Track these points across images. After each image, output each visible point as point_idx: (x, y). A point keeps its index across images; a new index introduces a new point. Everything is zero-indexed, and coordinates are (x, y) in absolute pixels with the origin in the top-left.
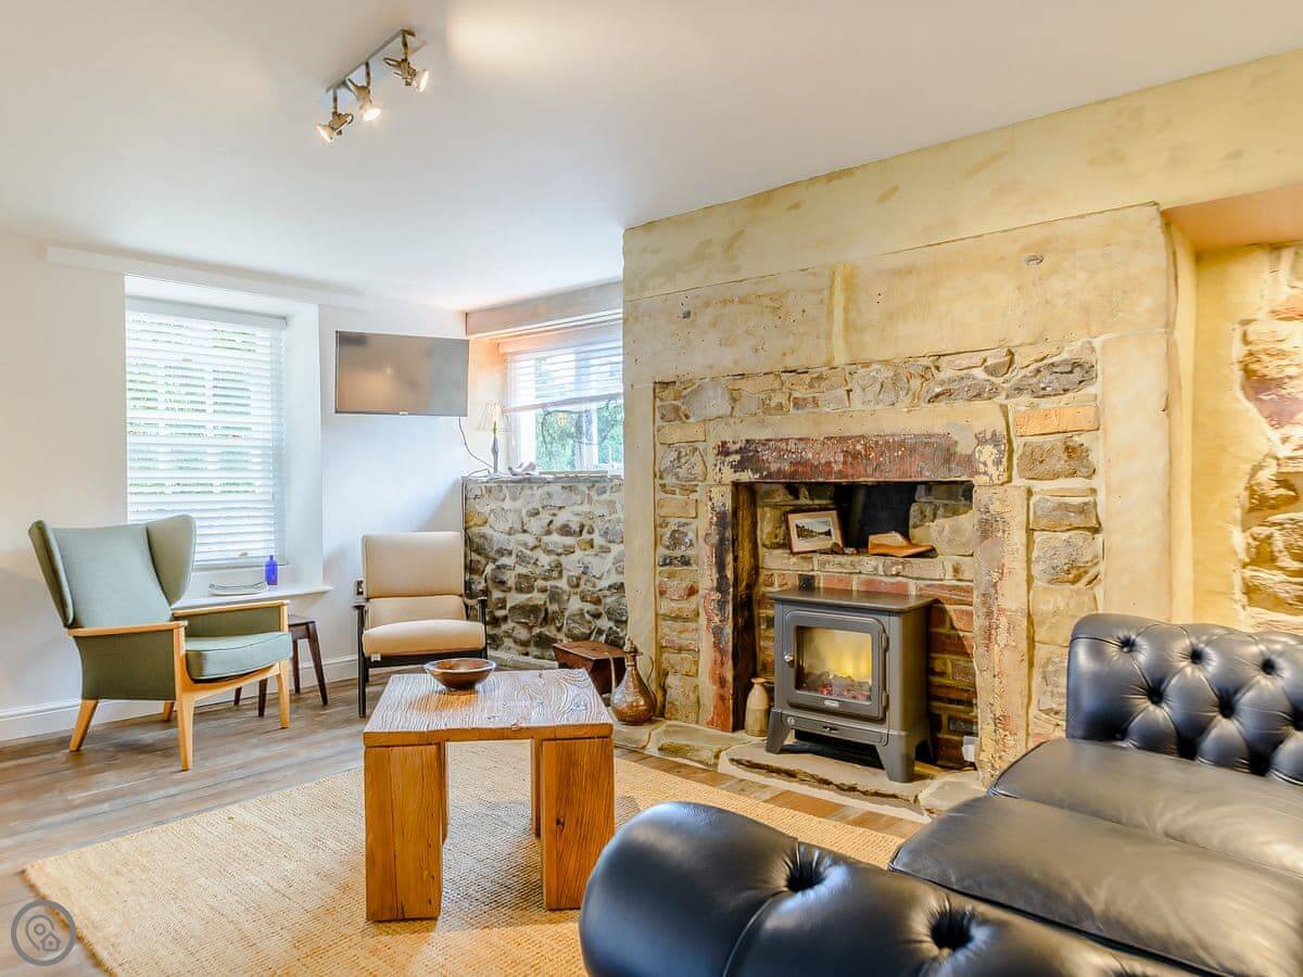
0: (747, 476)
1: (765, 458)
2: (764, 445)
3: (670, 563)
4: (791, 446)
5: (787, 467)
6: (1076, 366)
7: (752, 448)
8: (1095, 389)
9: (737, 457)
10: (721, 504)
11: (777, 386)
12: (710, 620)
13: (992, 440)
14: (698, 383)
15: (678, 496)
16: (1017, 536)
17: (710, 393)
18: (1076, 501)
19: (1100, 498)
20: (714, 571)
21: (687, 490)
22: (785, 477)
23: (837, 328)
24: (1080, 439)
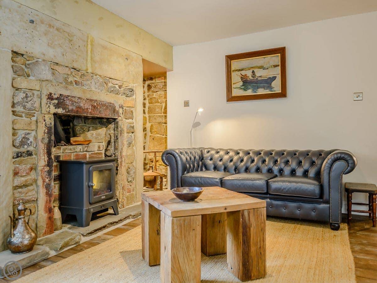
0: (60, 111)
1: (67, 103)
2: (67, 98)
3: (21, 156)
4: (76, 100)
5: (74, 108)
6: (133, 90)
7: (62, 98)
8: (134, 97)
9: (56, 101)
10: (49, 123)
11: (69, 73)
12: (44, 182)
13: (121, 107)
14: (36, 60)
15: (24, 118)
16: (125, 134)
17: (43, 67)
18: (132, 125)
19: (134, 125)
20: (46, 156)
21: (30, 115)
22: (74, 113)
23: (89, 58)
24: (132, 109)
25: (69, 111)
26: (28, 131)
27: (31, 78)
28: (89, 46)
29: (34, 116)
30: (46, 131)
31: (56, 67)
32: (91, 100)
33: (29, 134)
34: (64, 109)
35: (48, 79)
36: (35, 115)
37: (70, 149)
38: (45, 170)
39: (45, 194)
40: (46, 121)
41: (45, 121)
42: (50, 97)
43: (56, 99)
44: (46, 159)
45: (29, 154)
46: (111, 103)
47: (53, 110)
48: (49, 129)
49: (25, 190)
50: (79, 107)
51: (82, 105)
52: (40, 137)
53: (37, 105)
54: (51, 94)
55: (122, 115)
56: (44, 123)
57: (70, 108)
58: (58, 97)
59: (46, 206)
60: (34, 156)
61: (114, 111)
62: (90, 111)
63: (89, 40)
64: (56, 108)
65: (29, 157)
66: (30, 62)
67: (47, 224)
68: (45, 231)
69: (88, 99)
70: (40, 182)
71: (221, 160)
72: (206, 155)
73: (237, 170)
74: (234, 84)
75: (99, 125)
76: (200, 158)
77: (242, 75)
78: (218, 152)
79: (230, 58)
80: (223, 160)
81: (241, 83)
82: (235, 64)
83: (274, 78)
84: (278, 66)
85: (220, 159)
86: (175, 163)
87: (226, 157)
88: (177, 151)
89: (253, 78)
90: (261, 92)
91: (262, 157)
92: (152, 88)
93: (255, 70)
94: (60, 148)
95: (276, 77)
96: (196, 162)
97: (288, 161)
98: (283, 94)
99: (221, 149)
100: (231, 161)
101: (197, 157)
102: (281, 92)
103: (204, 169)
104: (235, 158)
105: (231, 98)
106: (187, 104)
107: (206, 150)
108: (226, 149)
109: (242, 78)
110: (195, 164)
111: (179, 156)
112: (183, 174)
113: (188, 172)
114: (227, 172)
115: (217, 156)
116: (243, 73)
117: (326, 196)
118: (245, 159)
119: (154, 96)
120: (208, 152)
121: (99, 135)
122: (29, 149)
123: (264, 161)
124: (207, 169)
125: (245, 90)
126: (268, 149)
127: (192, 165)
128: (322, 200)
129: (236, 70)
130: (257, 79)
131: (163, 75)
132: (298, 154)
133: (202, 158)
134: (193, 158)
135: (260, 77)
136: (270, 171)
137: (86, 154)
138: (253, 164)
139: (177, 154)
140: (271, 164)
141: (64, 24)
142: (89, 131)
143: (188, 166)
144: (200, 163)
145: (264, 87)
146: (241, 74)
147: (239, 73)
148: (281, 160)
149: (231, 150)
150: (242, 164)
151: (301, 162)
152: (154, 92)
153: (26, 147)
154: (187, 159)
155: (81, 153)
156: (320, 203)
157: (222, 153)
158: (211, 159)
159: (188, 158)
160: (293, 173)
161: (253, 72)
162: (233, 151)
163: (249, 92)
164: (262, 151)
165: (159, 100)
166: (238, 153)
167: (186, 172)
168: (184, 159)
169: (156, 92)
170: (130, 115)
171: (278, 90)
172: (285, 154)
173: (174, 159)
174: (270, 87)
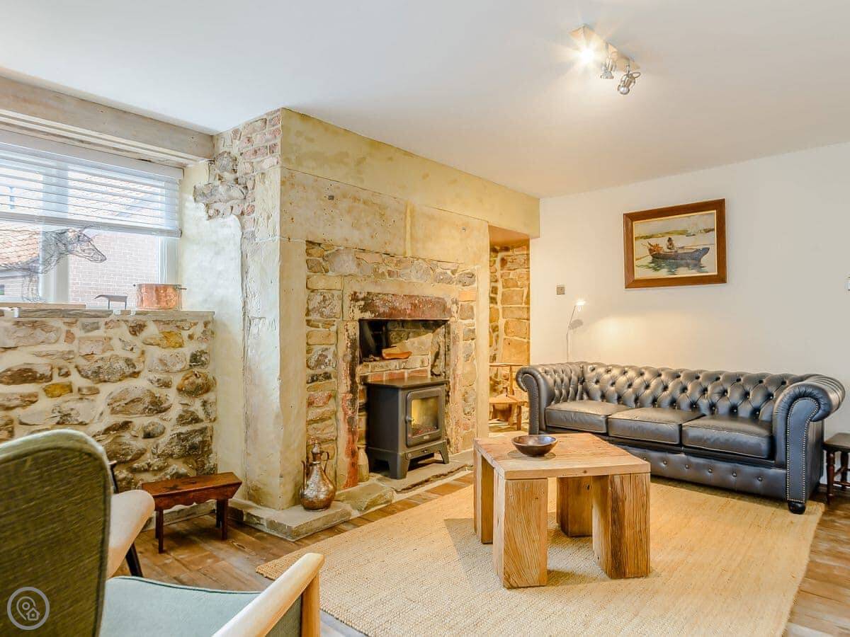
0: (368, 315)
1: (377, 304)
2: (376, 296)
3: (317, 379)
4: (390, 298)
5: (387, 310)
6: (473, 275)
7: (370, 297)
8: (475, 285)
9: (363, 303)
10: (353, 334)
11: (380, 261)
12: (345, 414)
13: (456, 302)
14: (336, 248)
15: (321, 329)
16: (461, 343)
17: (345, 258)
18: (472, 328)
19: (475, 327)
20: (348, 379)
21: (328, 324)
22: (387, 317)
23: (408, 236)
24: (472, 304)
25: (379, 315)
26: (326, 346)
27: (330, 273)
28: (409, 218)
29: (334, 325)
30: (349, 344)
31: (363, 255)
32: (411, 297)
33: (327, 349)
34: (372, 312)
35: (352, 272)
36: (335, 323)
37: (382, 367)
38: (348, 398)
39: (347, 431)
40: (349, 332)
41: (347, 331)
42: (355, 298)
43: (363, 299)
44: (349, 383)
45: (327, 376)
46: (439, 298)
47: (358, 315)
48: (353, 342)
49: (320, 425)
50: (394, 308)
51: (398, 304)
52: (340, 354)
53: (338, 309)
54: (355, 293)
55: (455, 315)
56: (346, 333)
57: (382, 310)
58: (365, 297)
59: (348, 448)
60: (333, 380)
61: (445, 309)
62: (408, 312)
63: (408, 211)
64: (362, 312)
65: (327, 381)
66: (329, 252)
67: (349, 473)
68: (347, 482)
69: (405, 296)
70: (341, 415)
71: (613, 384)
72: (589, 375)
73: (638, 401)
74: (637, 259)
75: (422, 329)
76: (578, 378)
77: (651, 246)
78: (608, 371)
79: (631, 218)
80: (616, 384)
81: (650, 258)
82: (640, 228)
83: (706, 250)
84: (713, 230)
85: (611, 382)
86: (536, 388)
87: (622, 380)
88: (540, 370)
89: (668, 250)
90: (683, 272)
91: (681, 382)
92: (509, 263)
93: (673, 237)
94: (368, 365)
95: (709, 249)
96: (572, 386)
97: (726, 391)
98: (720, 278)
99: (614, 366)
100: (630, 386)
101: (574, 378)
102: (716, 273)
103: (585, 397)
104: (637, 381)
105: (632, 283)
106: (561, 291)
107: (590, 367)
108: (623, 365)
109: (650, 250)
110: (570, 389)
111: (543, 377)
112: (549, 404)
113: (558, 402)
114: (623, 404)
115: (607, 376)
116: (653, 241)
117: (780, 456)
118: (653, 383)
119: (511, 276)
120: (593, 370)
121: (422, 343)
122: (327, 370)
123: (684, 389)
124: (590, 398)
125: (655, 269)
126: (693, 368)
127: (564, 391)
128: (773, 462)
129: (641, 238)
130: (676, 252)
131: (524, 243)
132: (744, 381)
133: (582, 380)
134: (566, 379)
135: (682, 248)
136: (694, 406)
137: (404, 372)
138: (665, 393)
139: (540, 373)
140: (697, 395)
141: (374, 193)
142: (408, 338)
143: (557, 392)
144: (580, 387)
145: (688, 265)
146: (650, 244)
147: (645, 242)
148: (714, 388)
149: (631, 367)
150: (648, 391)
151: (747, 394)
152: (510, 270)
153: (323, 367)
154: (555, 382)
155: (397, 371)
156: (770, 466)
157: (615, 372)
158: (597, 382)
159: (559, 380)
160: (733, 411)
161: (670, 240)
162: (633, 369)
163: (663, 273)
164: (681, 372)
165: (519, 283)
166: (642, 374)
167: (553, 403)
168: (551, 382)
169: (514, 269)
170: (468, 312)
171: (712, 270)
172: (721, 380)
173: (535, 382)
174: (698, 265)
